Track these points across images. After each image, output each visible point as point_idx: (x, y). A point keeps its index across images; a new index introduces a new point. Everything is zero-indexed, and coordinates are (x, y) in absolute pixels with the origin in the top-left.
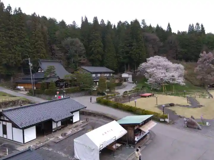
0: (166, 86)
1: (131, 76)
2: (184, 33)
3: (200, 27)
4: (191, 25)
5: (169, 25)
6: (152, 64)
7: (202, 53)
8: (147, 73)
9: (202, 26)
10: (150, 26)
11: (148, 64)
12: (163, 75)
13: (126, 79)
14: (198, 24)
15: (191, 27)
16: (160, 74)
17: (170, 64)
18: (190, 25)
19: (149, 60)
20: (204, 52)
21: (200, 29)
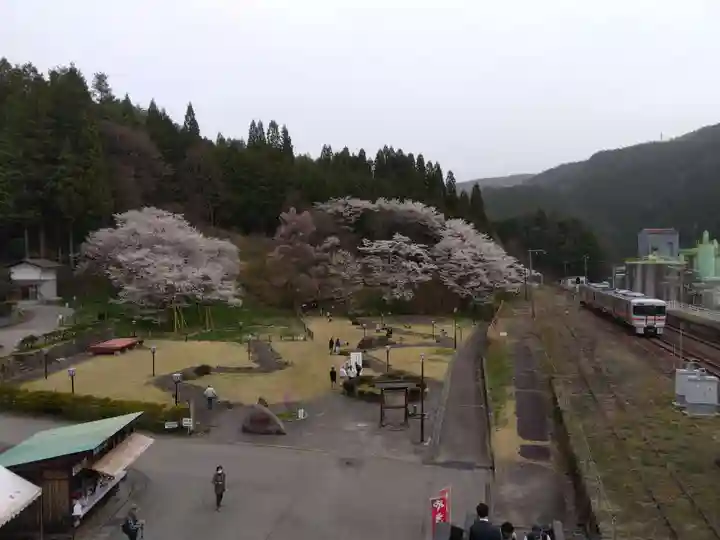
0: (184, 310)
1: (51, 277)
2: (236, 145)
3: (281, 134)
4: (257, 125)
5: (190, 111)
6: (135, 233)
7: (287, 211)
8: (119, 265)
9: (285, 132)
10: (127, 101)
11: (121, 233)
12: (175, 273)
13: (33, 290)
14: (273, 125)
15: (256, 131)
16: (166, 271)
17: (195, 237)
18: (253, 124)
19: (124, 222)
20: (293, 209)
21: (281, 142)
